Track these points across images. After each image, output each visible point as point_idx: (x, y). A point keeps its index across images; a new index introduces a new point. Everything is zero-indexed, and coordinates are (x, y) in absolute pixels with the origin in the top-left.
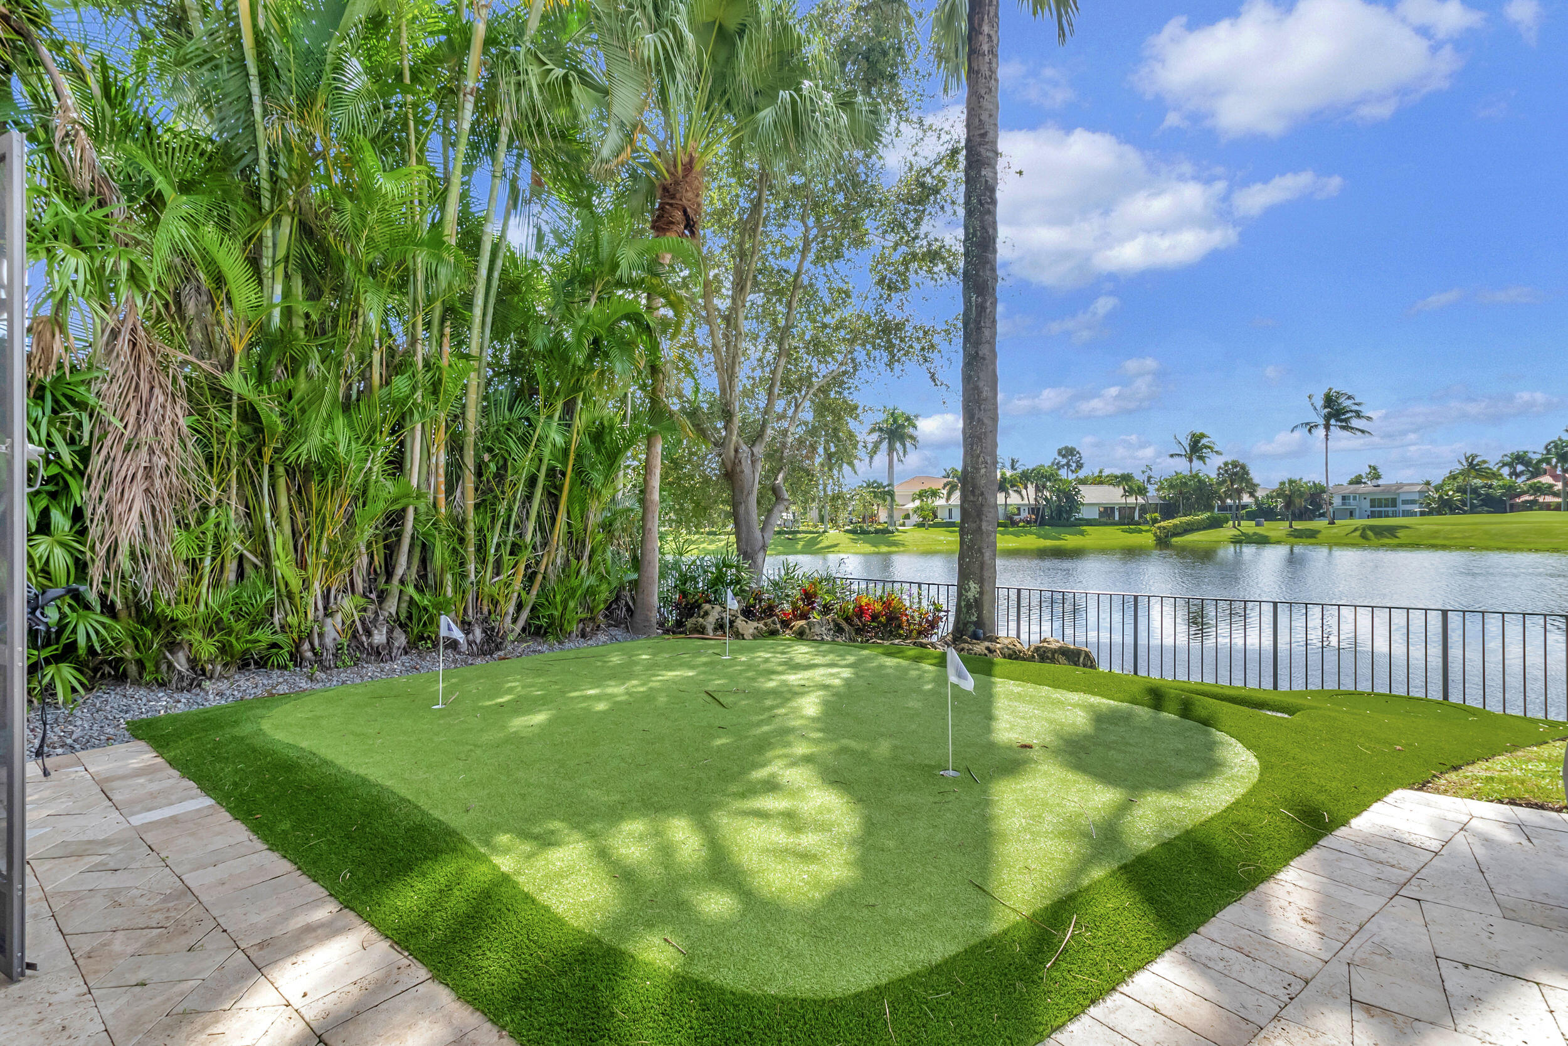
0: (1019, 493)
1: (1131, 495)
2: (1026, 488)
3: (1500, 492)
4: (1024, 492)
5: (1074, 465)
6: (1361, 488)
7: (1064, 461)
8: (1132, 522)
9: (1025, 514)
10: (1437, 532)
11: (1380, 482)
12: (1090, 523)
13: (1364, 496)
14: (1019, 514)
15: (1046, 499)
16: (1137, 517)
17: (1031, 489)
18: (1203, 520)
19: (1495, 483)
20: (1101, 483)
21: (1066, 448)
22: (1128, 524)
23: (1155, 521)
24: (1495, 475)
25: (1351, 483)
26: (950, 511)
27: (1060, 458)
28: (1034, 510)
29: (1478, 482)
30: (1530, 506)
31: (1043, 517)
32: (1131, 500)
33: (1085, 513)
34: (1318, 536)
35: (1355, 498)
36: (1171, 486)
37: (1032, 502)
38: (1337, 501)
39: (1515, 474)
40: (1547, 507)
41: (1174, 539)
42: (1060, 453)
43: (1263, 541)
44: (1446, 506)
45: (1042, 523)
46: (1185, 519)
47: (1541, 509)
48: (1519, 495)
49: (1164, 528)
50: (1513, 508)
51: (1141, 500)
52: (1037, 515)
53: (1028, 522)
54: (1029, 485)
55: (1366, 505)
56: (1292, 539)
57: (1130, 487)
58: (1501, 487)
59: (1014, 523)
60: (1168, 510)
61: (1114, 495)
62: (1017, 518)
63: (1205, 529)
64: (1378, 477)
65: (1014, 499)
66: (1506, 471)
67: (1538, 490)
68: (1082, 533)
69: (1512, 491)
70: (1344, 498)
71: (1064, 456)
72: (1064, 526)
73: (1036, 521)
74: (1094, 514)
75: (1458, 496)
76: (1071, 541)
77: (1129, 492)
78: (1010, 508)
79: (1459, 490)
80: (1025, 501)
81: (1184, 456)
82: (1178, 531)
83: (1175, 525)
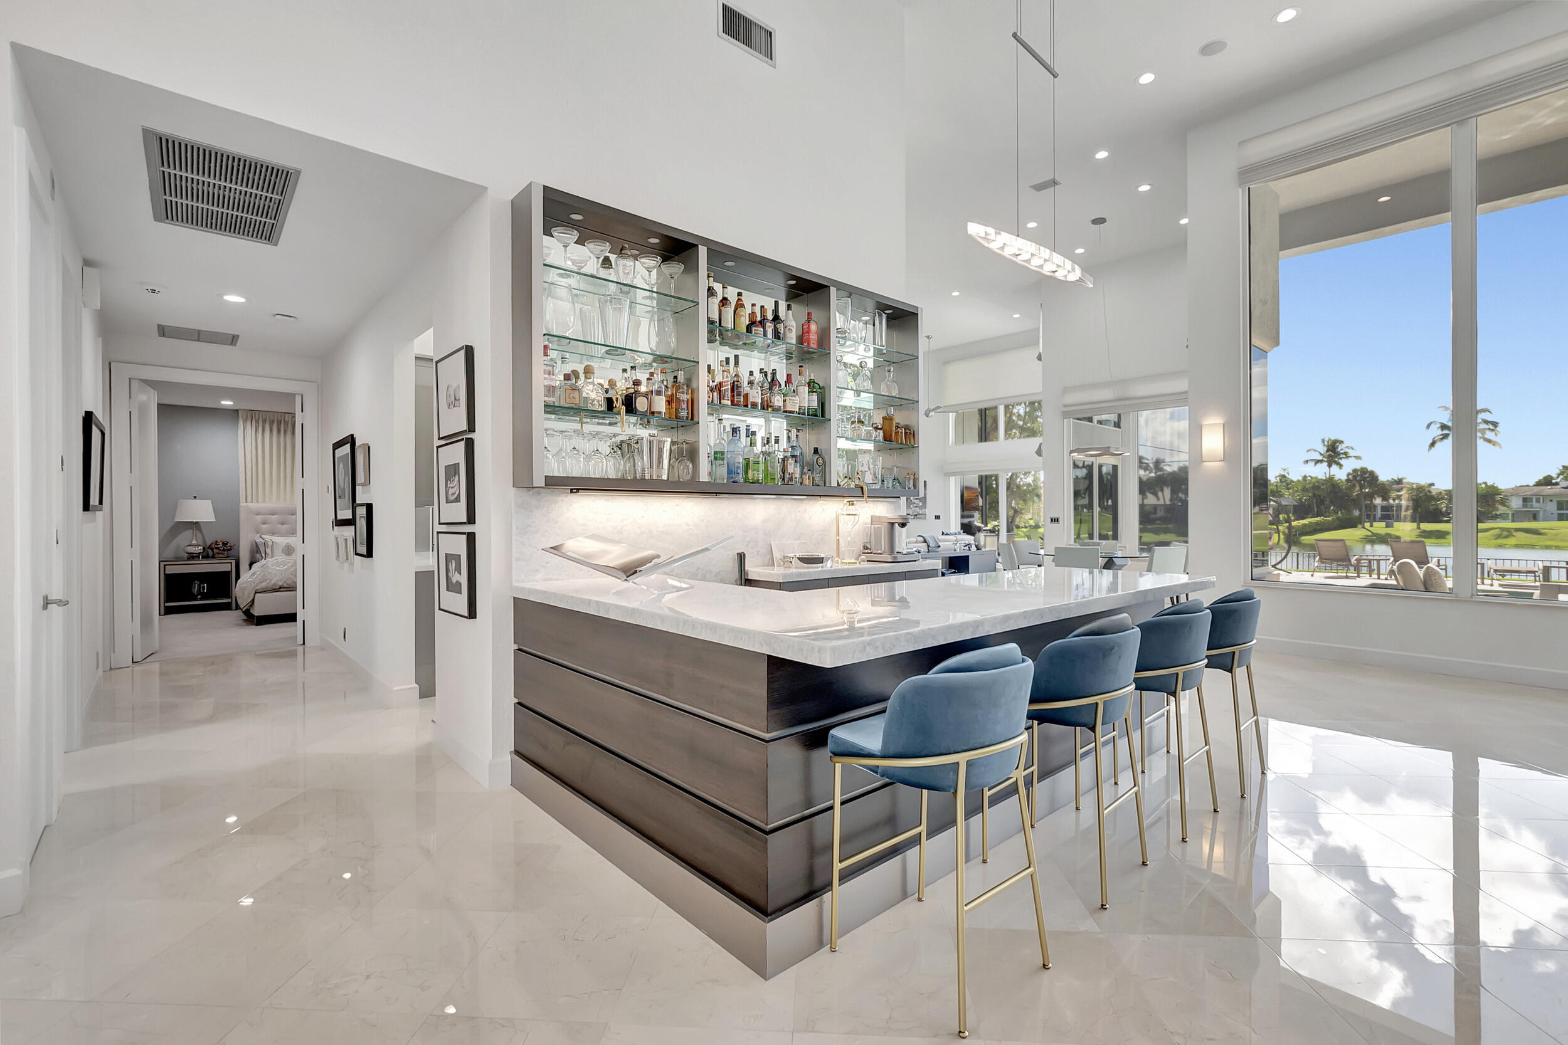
2: (1162, 491)
4: (1160, 494)
14: (1155, 513)
17: (1167, 492)
18: (1334, 520)
23: (1288, 520)
34: (1449, 537)
35: (1540, 500)
36: (1306, 490)
37: (1168, 502)
41: (1304, 538)
43: (1394, 539)
46: (1317, 520)
49: (1296, 527)
56: (1424, 539)
60: (1301, 511)
63: (1336, 528)
80: (1161, 502)
81: (1321, 461)
82: (1308, 530)
83: (1305, 525)
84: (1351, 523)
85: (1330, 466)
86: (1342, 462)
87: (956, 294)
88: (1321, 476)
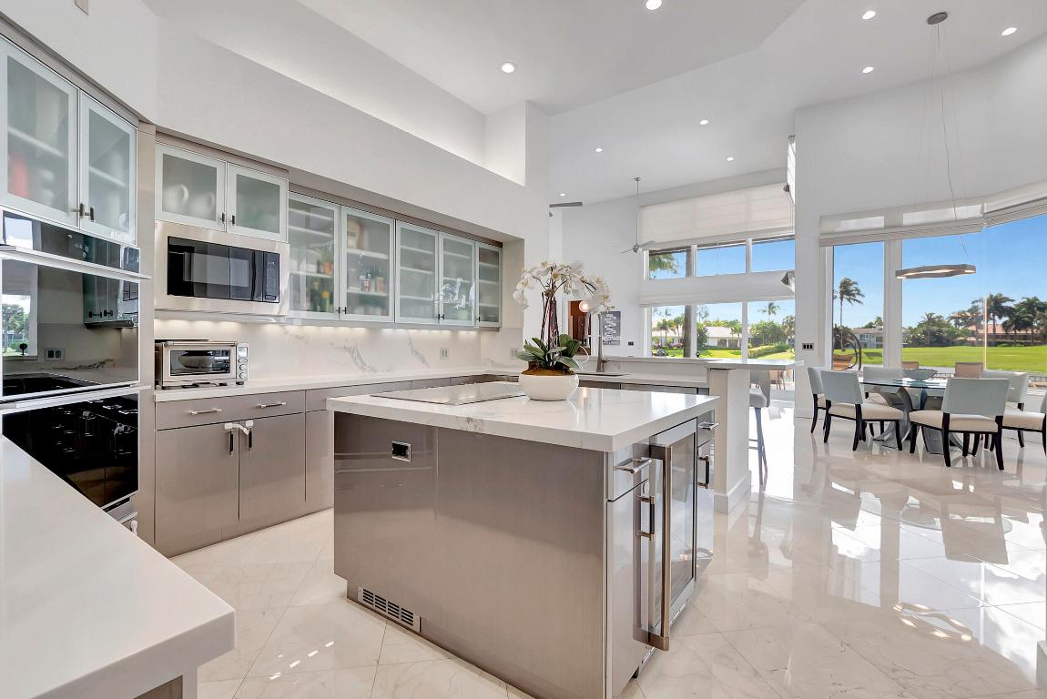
1: (735, 333)
3: (946, 335)
6: (871, 331)
8: (736, 348)
9: (676, 343)
12: (712, 348)
13: (873, 336)
18: (775, 347)
19: (944, 329)
20: (719, 325)
22: (734, 349)
23: (748, 347)
24: (945, 325)
25: (867, 327)
28: (682, 340)
29: (934, 328)
30: (962, 343)
32: (736, 336)
33: (711, 343)
35: (867, 336)
36: (758, 328)
37: (681, 335)
38: (857, 338)
39: (957, 323)
40: (971, 344)
44: (917, 342)
46: (765, 347)
47: (968, 345)
48: (958, 336)
49: (752, 351)
50: (953, 344)
51: (741, 336)
53: (678, 347)
55: (874, 340)
57: (735, 328)
58: (949, 331)
60: (756, 341)
61: (726, 333)
62: (672, 345)
64: (881, 324)
66: (953, 322)
67: (969, 334)
68: (709, 354)
69: (953, 334)
70: (862, 336)
74: (715, 343)
75: (923, 336)
77: (735, 331)
79: (925, 333)
81: (765, 312)
84: (781, 350)
85: (770, 315)
87: (704, 122)
88: (766, 321)
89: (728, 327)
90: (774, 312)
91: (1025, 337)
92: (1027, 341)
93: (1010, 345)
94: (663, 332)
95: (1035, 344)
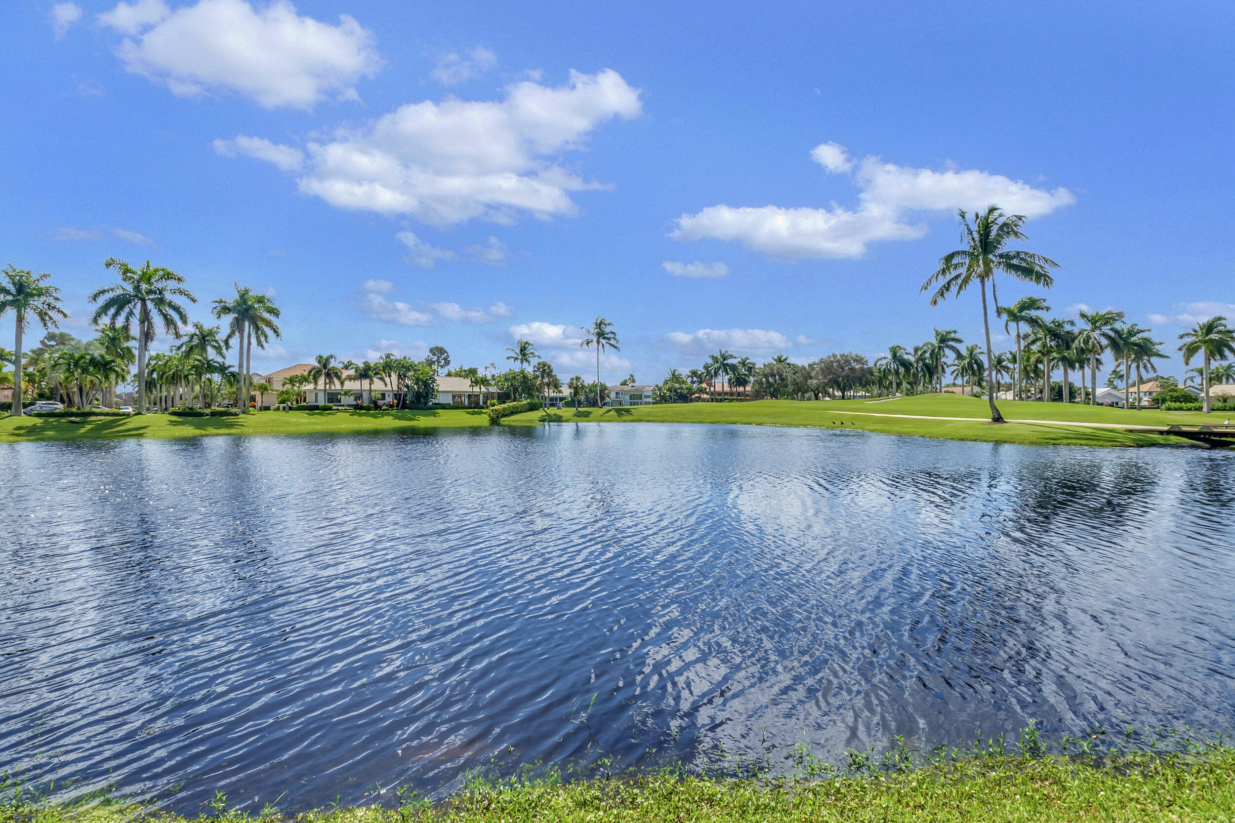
0: (382, 379)
1: (476, 385)
2: (390, 376)
3: (686, 391)
4: (387, 379)
5: (443, 362)
6: (625, 388)
7: (435, 358)
8: (477, 406)
9: (389, 399)
10: (651, 412)
11: (635, 384)
12: (444, 407)
13: (626, 391)
14: (383, 399)
15: (407, 386)
16: (481, 403)
17: (394, 377)
18: (525, 405)
19: (684, 386)
20: (459, 375)
21: (437, 348)
22: (474, 408)
23: (494, 405)
24: (683, 382)
25: (622, 384)
26: (316, 394)
27: (431, 355)
28: (397, 396)
29: (677, 385)
30: (699, 399)
31: (404, 401)
32: (476, 389)
33: (441, 399)
34: (591, 416)
35: (621, 393)
36: (506, 380)
37: (395, 388)
38: (613, 395)
39: (692, 382)
40: (704, 400)
41: (503, 419)
42: (431, 351)
43: (559, 419)
44: (663, 399)
45: (404, 407)
46: (511, 404)
47: (701, 402)
48: (694, 394)
49: (496, 410)
50: (691, 401)
51: (484, 389)
52: (399, 400)
53: (391, 406)
54: (393, 374)
55: (628, 397)
56: (575, 418)
57: (476, 380)
58: (687, 388)
59: (377, 407)
60: (503, 397)
61: (464, 385)
62: (380, 402)
63: (526, 411)
64: (634, 381)
65: (378, 385)
66: (689, 380)
67: (702, 391)
68: (434, 415)
69: (690, 391)
70: (617, 394)
71: (434, 354)
72: (422, 409)
73: (398, 405)
74: (448, 400)
75: (668, 394)
76: (423, 421)
77: (476, 382)
78: (373, 394)
79: (669, 390)
80: (389, 388)
81: (516, 359)
82: (507, 413)
83: (505, 409)
84: (533, 408)
85: (522, 362)
86: (530, 359)
88: (517, 370)
89: (466, 376)
90: (526, 360)
91: (739, 394)
92: (742, 397)
93: (731, 401)
94: (366, 383)
95: (747, 400)
